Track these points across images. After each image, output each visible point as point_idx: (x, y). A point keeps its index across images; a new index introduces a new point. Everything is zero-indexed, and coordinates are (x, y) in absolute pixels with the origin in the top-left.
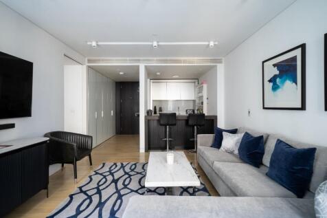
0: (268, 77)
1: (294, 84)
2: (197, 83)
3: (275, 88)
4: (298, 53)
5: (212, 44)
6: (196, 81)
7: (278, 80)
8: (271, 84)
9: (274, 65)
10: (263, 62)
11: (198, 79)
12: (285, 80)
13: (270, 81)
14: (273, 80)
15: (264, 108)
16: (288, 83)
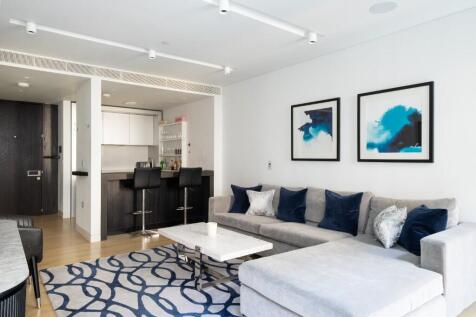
0: (298, 124)
1: (329, 135)
2: (160, 117)
3: (307, 137)
4: (333, 105)
5: (228, 70)
6: (160, 113)
7: (311, 129)
8: (302, 133)
9: (307, 113)
10: (292, 107)
11: (161, 111)
12: (319, 130)
13: (301, 129)
14: (305, 128)
15: (293, 159)
16: (323, 134)
